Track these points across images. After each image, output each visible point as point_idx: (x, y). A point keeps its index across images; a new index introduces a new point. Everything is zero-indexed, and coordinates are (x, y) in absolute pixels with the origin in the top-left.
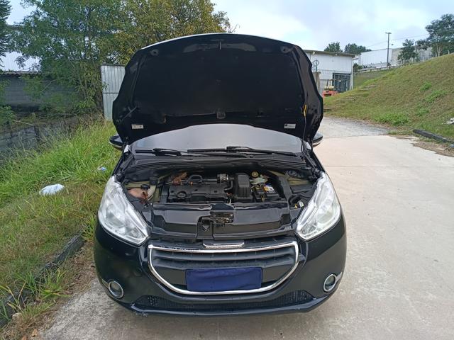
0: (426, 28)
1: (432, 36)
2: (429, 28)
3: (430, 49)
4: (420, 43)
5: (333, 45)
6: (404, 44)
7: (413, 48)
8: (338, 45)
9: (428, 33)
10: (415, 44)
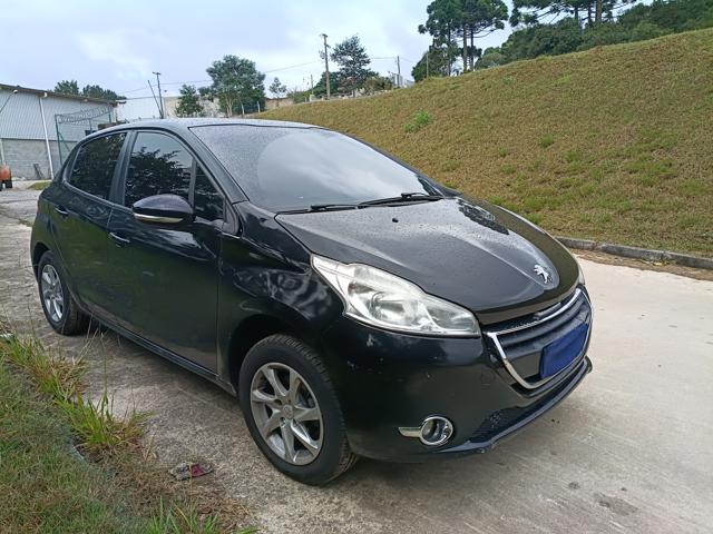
0: (208, 71)
1: (216, 84)
2: (210, 72)
3: (217, 100)
4: (204, 91)
5: (66, 84)
6: (182, 92)
7: (196, 99)
8: (74, 85)
9: (210, 78)
10: (198, 93)
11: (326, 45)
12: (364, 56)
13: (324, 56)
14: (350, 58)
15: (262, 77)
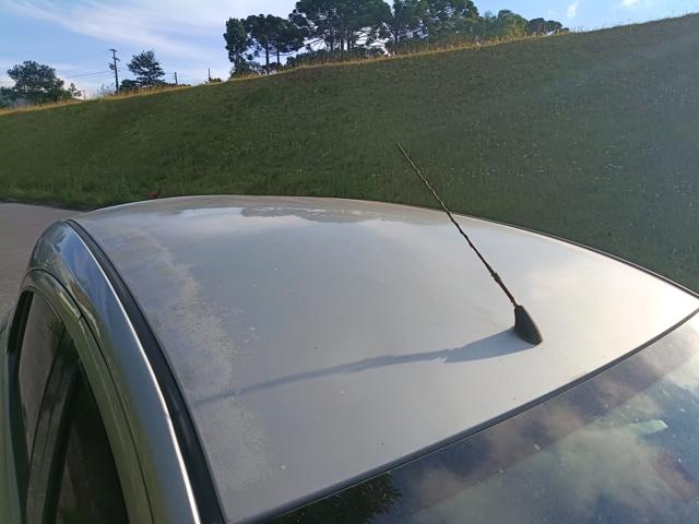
0: (8, 72)
1: (18, 86)
2: (13, 74)
4: (4, 91)
9: (13, 80)
11: (115, 59)
12: (158, 69)
13: (113, 67)
14: (146, 70)
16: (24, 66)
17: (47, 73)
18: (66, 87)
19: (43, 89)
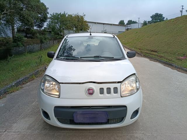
1: (152, 20)
2: (151, 17)
4: (149, 22)
6: (144, 22)
7: (147, 24)
8: (123, 21)
10: (147, 22)
15: (164, 18)
16: (155, 14)
17: (161, 15)
18: (165, 19)
19: (158, 20)
